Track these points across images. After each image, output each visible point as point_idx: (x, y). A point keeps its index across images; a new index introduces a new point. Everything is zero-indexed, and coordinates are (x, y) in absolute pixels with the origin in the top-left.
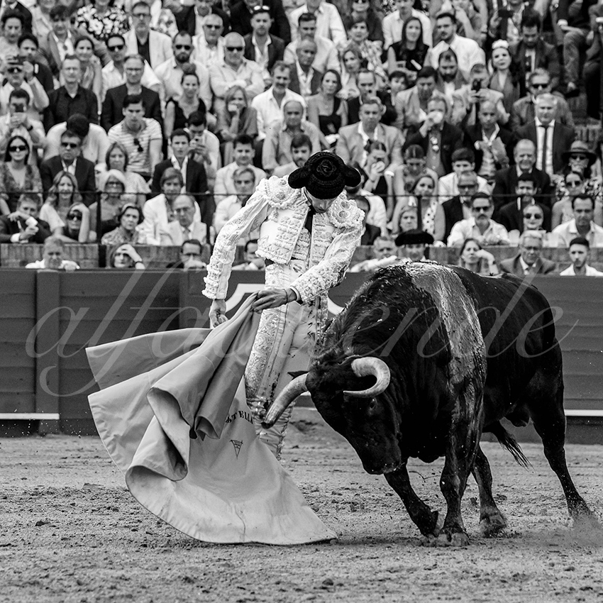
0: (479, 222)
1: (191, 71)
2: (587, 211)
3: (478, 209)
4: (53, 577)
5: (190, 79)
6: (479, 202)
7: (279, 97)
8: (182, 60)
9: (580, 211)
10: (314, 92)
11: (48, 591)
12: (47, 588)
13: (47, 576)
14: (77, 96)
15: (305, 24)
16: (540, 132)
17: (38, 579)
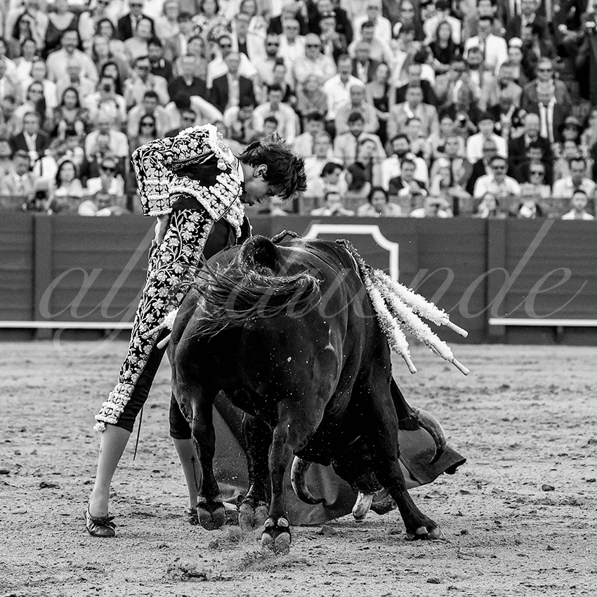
0: (497, 177)
1: (280, 62)
2: (581, 171)
3: (496, 168)
4: (159, 446)
5: (280, 68)
6: (497, 163)
7: (345, 81)
8: (272, 55)
9: (575, 171)
10: (369, 80)
11: (155, 457)
12: (155, 455)
13: (155, 446)
14: (193, 85)
15: (366, 30)
16: (543, 111)
17: (148, 448)
